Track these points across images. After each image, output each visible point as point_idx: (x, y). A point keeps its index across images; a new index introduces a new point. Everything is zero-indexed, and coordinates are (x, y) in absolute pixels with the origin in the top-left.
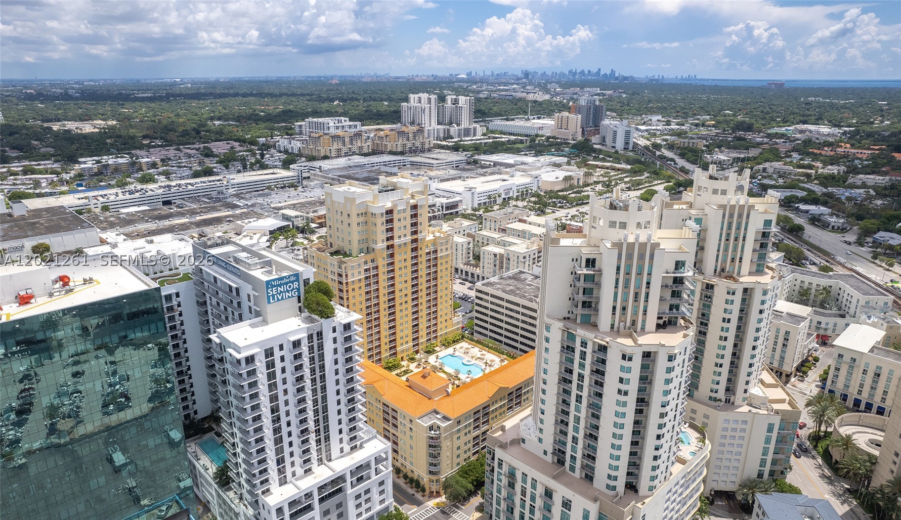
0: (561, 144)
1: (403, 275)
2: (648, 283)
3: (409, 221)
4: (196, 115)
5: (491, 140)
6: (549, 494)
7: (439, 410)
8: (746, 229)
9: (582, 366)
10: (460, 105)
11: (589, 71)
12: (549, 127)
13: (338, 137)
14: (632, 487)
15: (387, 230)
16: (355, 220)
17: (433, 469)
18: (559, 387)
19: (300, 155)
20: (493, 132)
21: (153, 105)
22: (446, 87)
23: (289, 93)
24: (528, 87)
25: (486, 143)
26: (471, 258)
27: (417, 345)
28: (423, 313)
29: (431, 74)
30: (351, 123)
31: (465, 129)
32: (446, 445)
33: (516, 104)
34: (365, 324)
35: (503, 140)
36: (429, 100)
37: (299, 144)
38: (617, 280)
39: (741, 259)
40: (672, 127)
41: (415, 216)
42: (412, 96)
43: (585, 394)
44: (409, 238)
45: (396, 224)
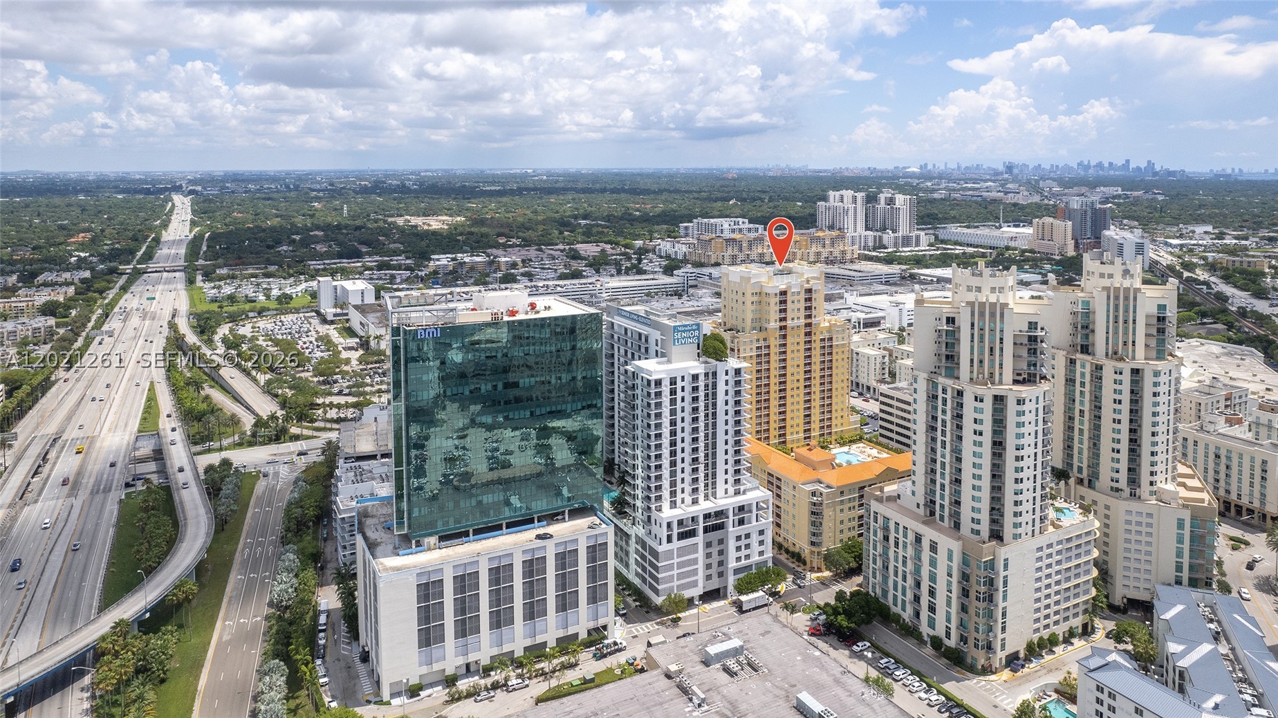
0: (1041, 259)
1: (796, 358)
2: (1001, 339)
3: (802, 305)
4: (557, 212)
5: (939, 252)
6: (918, 539)
7: (823, 479)
8: (1135, 312)
9: (944, 412)
10: (897, 205)
11: (1111, 164)
12: (1025, 237)
13: (734, 240)
14: (997, 536)
15: (781, 311)
16: (749, 298)
17: (814, 539)
18: (927, 436)
19: (685, 261)
20: (943, 242)
21: (504, 199)
22: (886, 184)
23: (672, 189)
24: (1010, 186)
25: (931, 255)
26: (887, 376)
27: (809, 437)
28: (816, 403)
29: (866, 167)
30: (751, 226)
31: (903, 237)
32: (828, 513)
33: (986, 208)
34: (754, 403)
35: (957, 252)
36: (855, 200)
37: (684, 249)
38: (972, 335)
39: (1134, 342)
40: (1228, 242)
41: (809, 300)
42: (831, 193)
43: (948, 439)
44: (803, 321)
45: (789, 306)
